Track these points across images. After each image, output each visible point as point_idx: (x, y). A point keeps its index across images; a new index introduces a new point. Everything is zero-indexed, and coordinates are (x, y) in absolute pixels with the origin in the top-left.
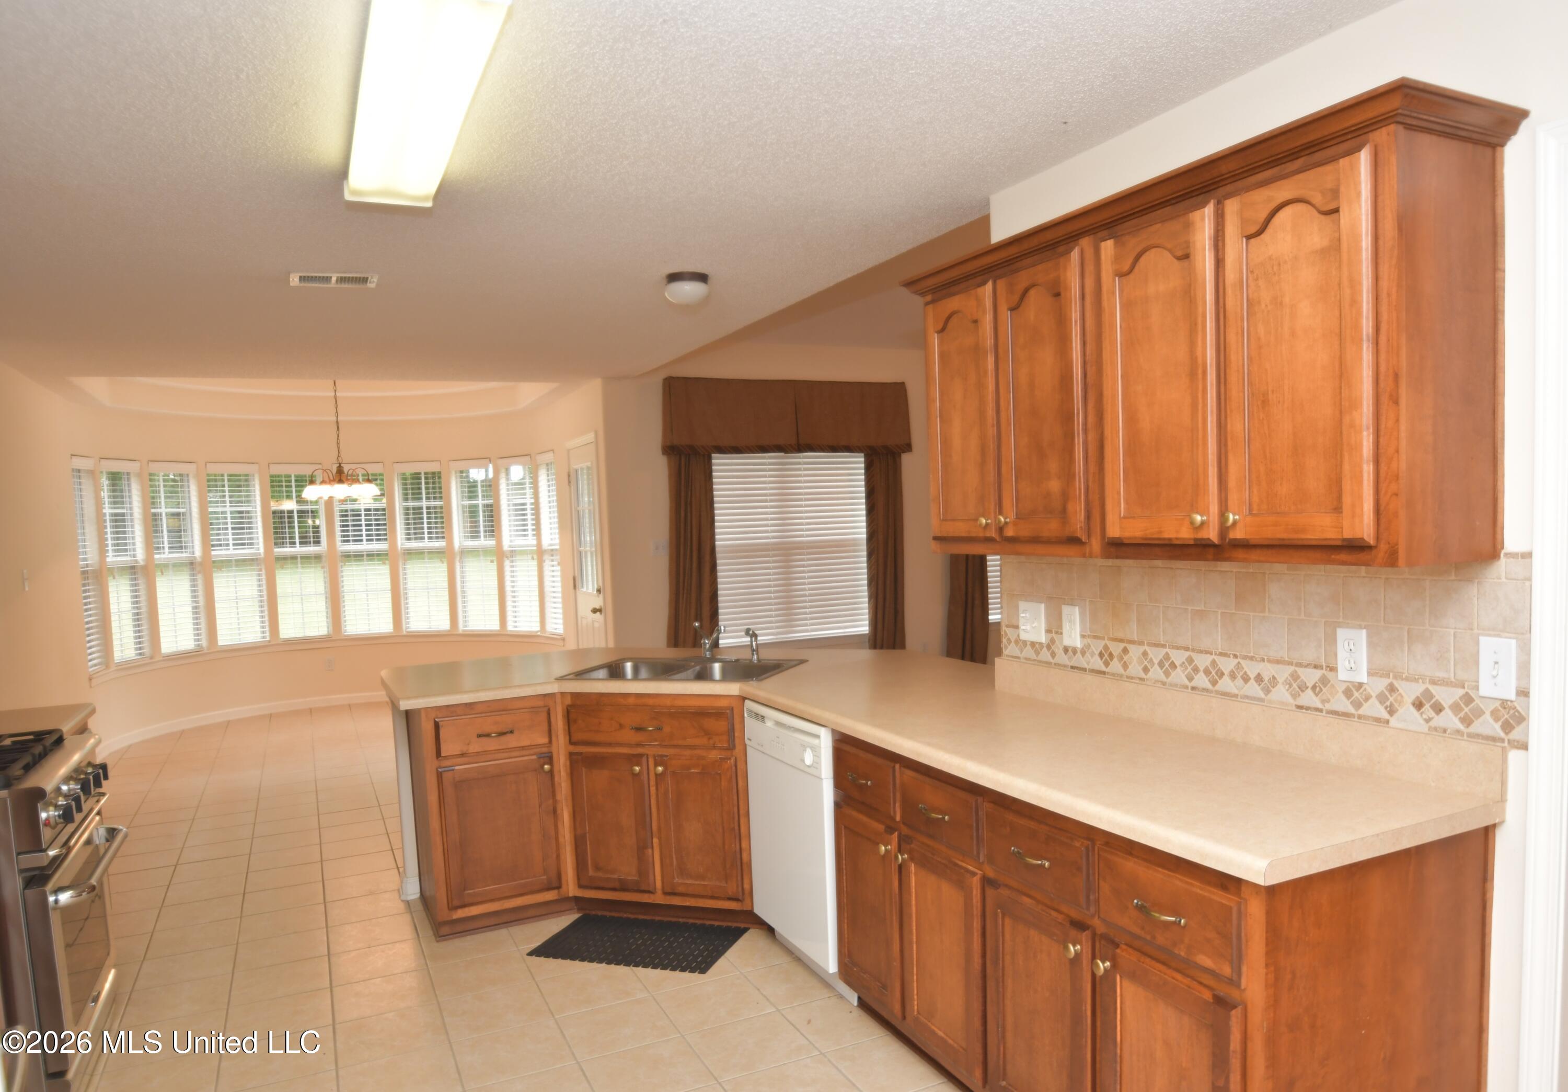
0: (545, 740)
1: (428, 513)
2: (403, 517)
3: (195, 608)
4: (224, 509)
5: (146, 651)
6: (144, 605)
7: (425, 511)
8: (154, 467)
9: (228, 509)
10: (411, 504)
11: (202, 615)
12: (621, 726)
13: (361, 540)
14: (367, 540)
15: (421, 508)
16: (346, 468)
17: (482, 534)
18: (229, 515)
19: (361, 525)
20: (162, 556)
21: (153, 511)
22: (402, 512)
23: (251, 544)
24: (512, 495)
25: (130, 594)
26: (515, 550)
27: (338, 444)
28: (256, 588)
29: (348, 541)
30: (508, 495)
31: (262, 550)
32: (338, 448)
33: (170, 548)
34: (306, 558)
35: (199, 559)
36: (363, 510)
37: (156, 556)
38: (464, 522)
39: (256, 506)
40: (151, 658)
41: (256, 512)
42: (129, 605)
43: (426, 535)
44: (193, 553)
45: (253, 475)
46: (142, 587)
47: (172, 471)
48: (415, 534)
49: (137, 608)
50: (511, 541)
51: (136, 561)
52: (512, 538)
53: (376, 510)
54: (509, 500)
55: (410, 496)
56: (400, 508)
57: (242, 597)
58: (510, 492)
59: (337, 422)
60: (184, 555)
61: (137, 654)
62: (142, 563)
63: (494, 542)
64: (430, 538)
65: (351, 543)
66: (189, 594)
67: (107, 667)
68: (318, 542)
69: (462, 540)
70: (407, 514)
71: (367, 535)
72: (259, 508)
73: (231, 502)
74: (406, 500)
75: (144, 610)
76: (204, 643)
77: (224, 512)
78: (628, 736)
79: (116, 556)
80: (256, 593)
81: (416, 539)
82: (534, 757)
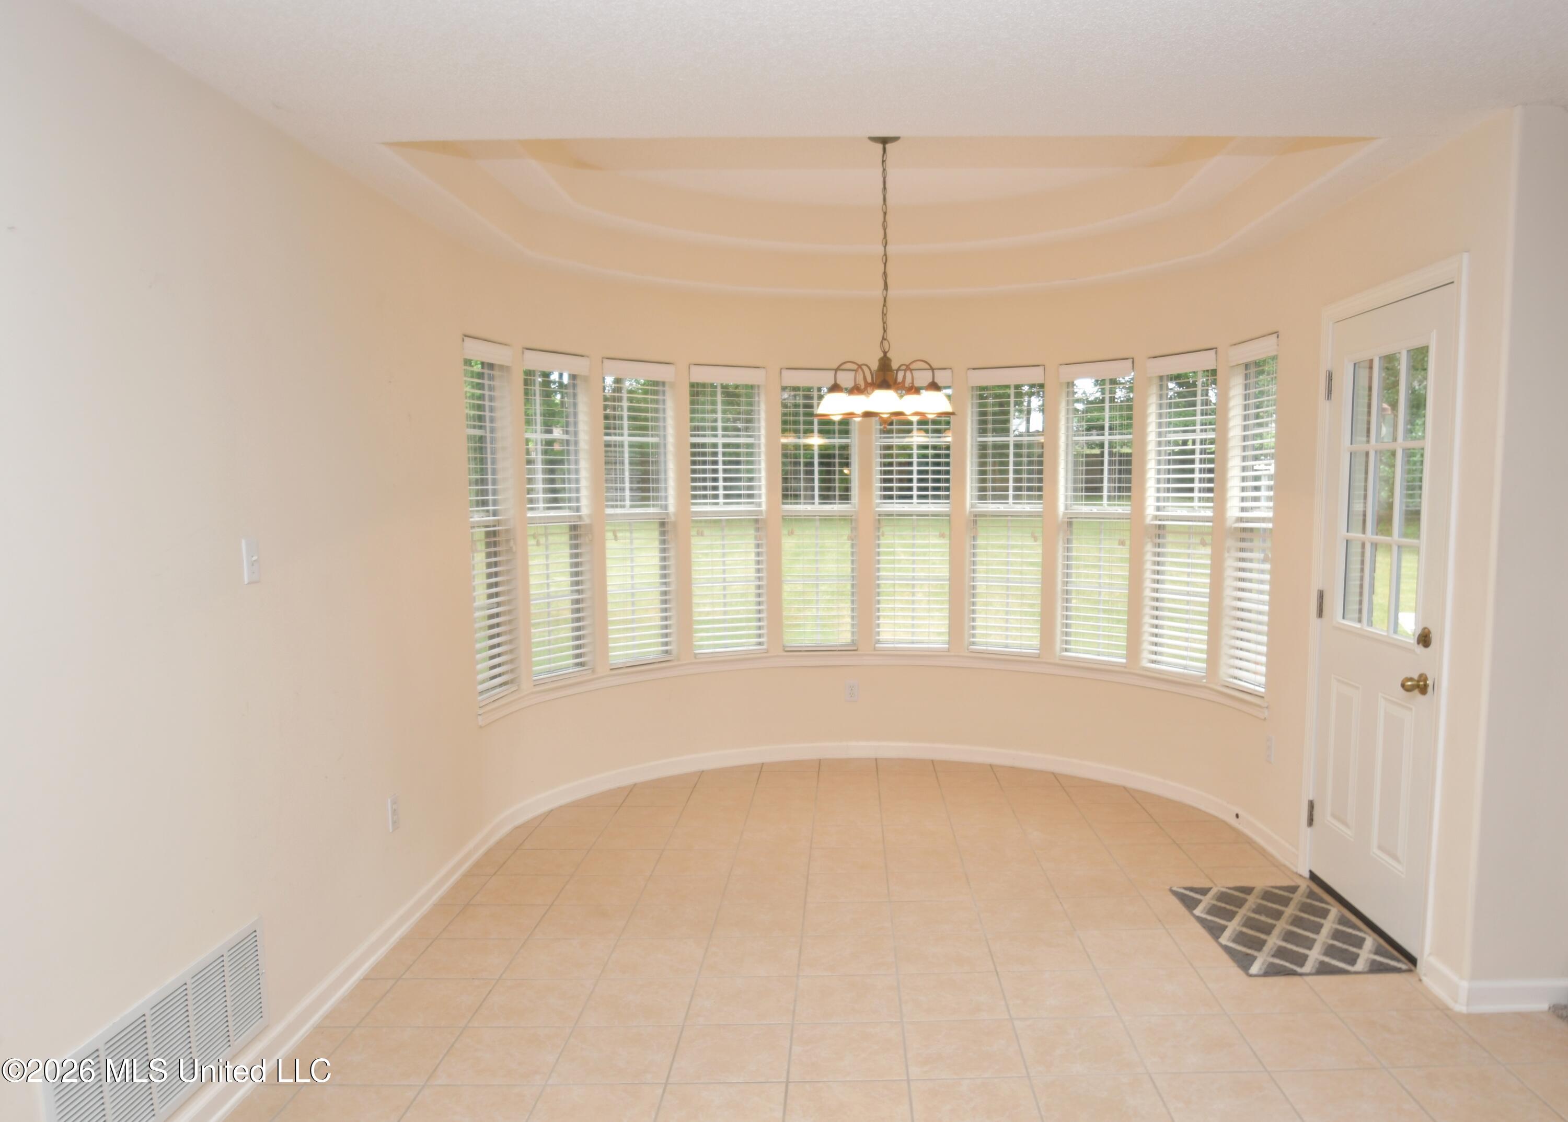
1: (1017, 455)
2: (976, 460)
3: (665, 593)
4: (713, 440)
5: (588, 659)
6: (587, 586)
7: (1011, 451)
9: (720, 441)
10: (990, 439)
11: (673, 605)
13: (911, 497)
14: (920, 497)
15: (1006, 446)
17: (1105, 493)
18: (720, 450)
19: (911, 472)
22: (976, 451)
23: (750, 496)
24: (1169, 424)
25: (569, 570)
26: (1164, 526)
27: (884, 315)
28: (753, 567)
29: (891, 497)
30: (1160, 425)
31: (764, 507)
32: (884, 323)
34: (827, 519)
35: (673, 518)
36: (915, 447)
37: (610, 511)
38: (1076, 472)
39: (759, 436)
40: (593, 671)
41: (760, 447)
42: (567, 588)
43: (1011, 493)
44: (666, 507)
46: (586, 559)
48: (994, 489)
49: (578, 592)
50: (1158, 509)
51: (580, 518)
52: (1161, 504)
53: (935, 447)
54: (1160, 434)
55: (990, 426)
56: (972, 446)
57: (731, 580)
58: (1164, 420)
60: (651, 510)
61: (576, 665)
62: (588, 521)
63: (1129, 508)
64: (1016, 497)
65: (895, 501)
66: (657, 571)
67: (520, 686)
68: (845, 498)
69: (1069, 503)
70: (983, 456)
71: (920, 489)
72: (764, 444)
73: (725, 429)
74: (983, 432)
75: (587, 595)
76: (674, 649)
77: (715, 445)
79: (549, 508)
80: (752, 574)
81: (995, 497)
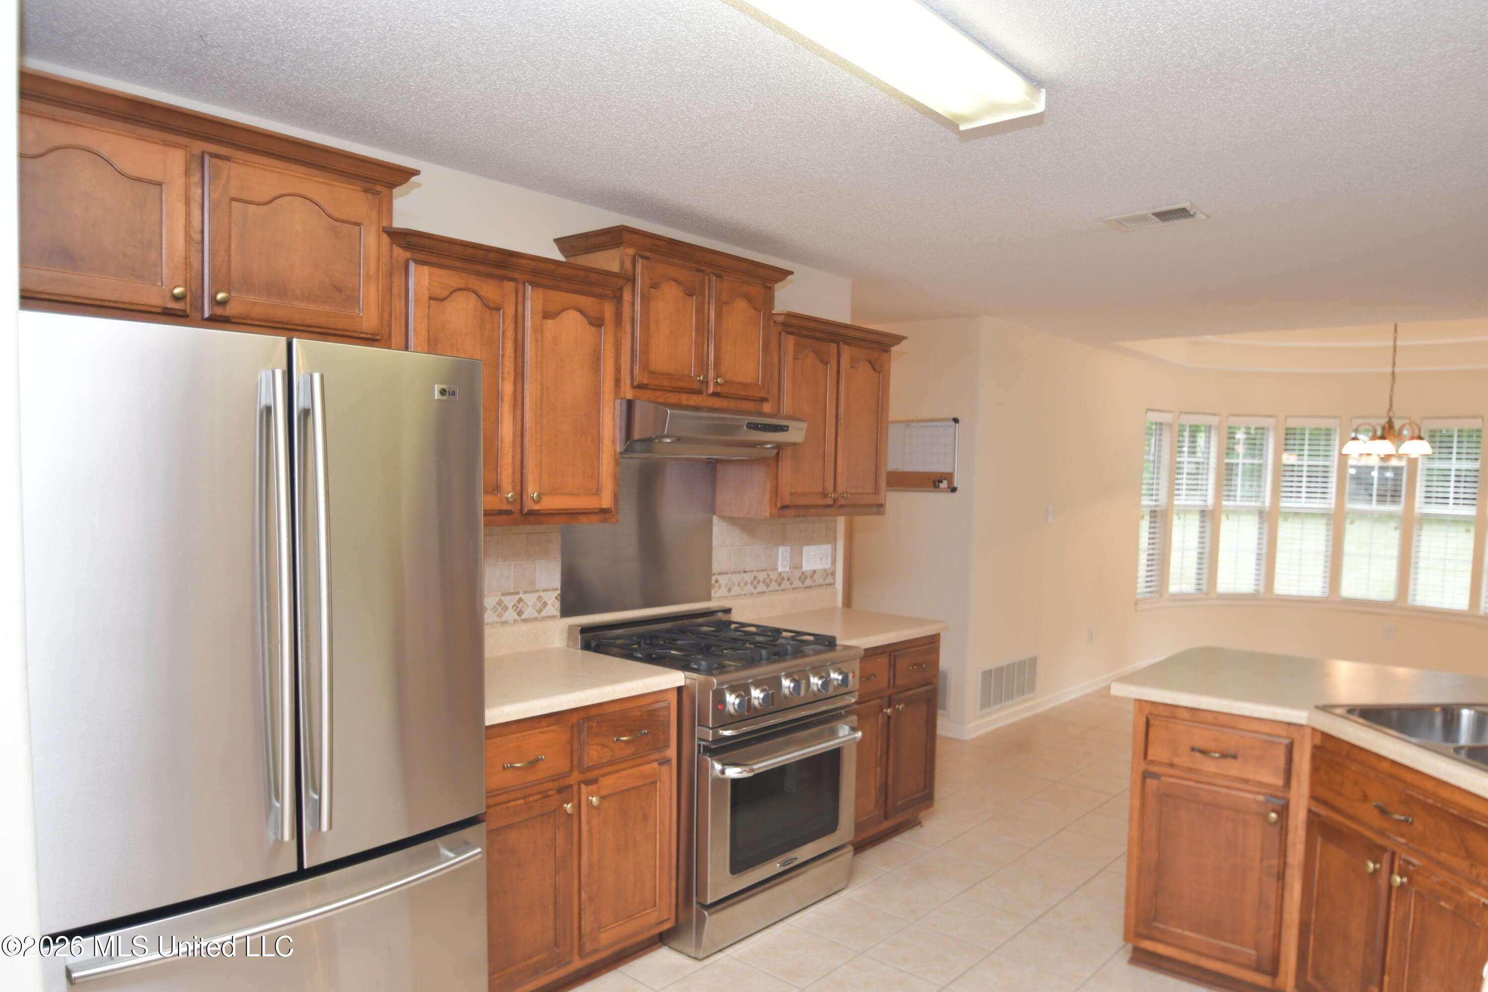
0: (1280, 782)
3: (1259, 554)
4: (1300, 462)
5: (1204, 587)
6: (1207, 545)
8: (1233, 421)
9: (1305, 463)
11: (1263, 562)
12: (1365, 798)
13: (1447, 504)
14: (1454, 504)
16: (1397, 424)
18: (1305, 469)
19: (1449, 487)
20: (1231, 503)
21: (1227, 461)
23: (1323, 498)
25: (1197, 535)
27: (1391, 396)
28: (1323, 543)
29: (1430, 503)
31: (1333, 506)
33: (1242, 496)
35: (1267, 509)
36: (1453, 470)
37: (1224, 503)
39: (1333, 461)
40: (1207, 594)
41: (1333, 467)
42: (1195, 545)
44: (1264, 502)
45: (1335, 430)
46: (1208, 529)
47: (1254, 423)
49: (1202, 548)
51: (1206, 506)
53: (1468, 470)
57: (1306, 550)
59: (1393, 373)
60: (1254, 503)
61: (1196, 589)
62: (1210, 508)
65: (1434, 506)
66: (1255, 541)
67: (1161, 595)
68: (1395, 502)
71: (1455, 498)
72: (1336, 463)
73: (1309, 455)
75: (1207, 550)
76: (1262, 589)
77: (1301, 466)
78: (1369, 813)
79: (1187, 499)
80: (1322, 548)
82: (1261, 798)
